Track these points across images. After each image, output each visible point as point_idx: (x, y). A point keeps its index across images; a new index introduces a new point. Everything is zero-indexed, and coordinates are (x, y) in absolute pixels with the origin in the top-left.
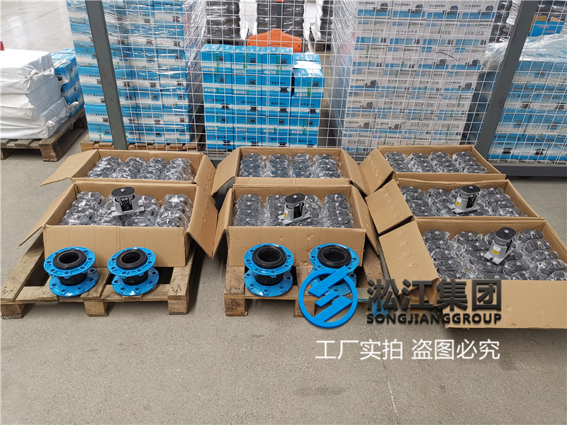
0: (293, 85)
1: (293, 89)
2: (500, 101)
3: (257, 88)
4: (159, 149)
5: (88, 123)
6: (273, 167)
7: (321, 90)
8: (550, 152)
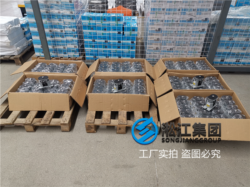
0: (123, 30)
1: (123, 32)
2: (218, 37)
3: (107, 32)
4: (65, 60)
5: (35, 48)
6: (113, 67)
7: (136, 33)
8: (243, 61)
